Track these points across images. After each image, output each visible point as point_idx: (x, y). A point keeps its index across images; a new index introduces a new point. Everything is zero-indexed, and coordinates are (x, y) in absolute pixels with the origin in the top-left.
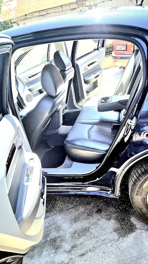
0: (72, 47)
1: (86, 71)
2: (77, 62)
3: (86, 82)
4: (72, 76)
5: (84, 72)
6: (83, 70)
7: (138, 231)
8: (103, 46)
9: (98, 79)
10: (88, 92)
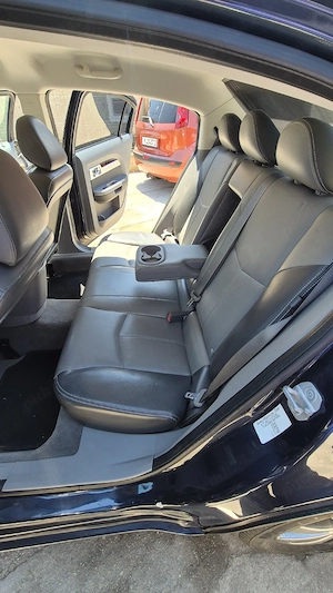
0: (65, 118)
1: (97, 176)
2: (79, 154)
3: (98, 199)
4: (69, 186)
5: (92, 178)
6: (92, 174)
7: (236, 562)
8: (128, 132)
9: (121, 194)
10: (101, 219)
